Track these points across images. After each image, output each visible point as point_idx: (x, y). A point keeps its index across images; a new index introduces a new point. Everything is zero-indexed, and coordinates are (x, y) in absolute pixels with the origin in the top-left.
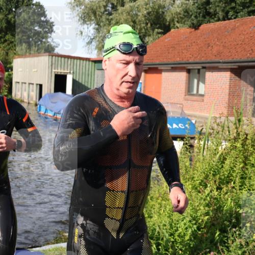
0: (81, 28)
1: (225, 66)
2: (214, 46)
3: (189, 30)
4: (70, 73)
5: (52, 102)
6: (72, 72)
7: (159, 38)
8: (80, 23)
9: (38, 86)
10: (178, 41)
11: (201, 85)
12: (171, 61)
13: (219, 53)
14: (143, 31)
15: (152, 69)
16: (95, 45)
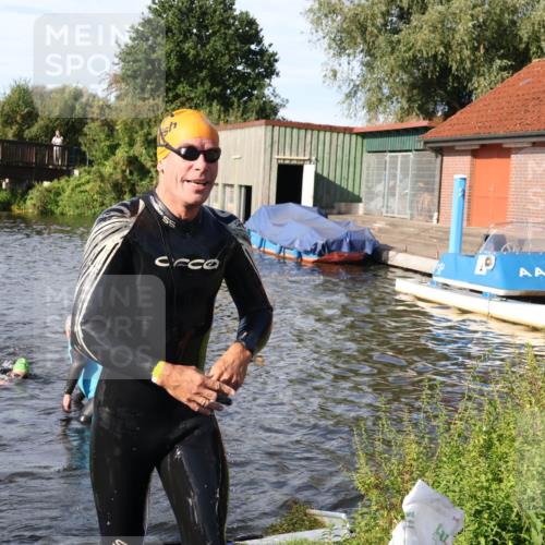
0: (334, 63)
4: (310, 160)
5: (275, 225)
6: (313, 158)
8: (332, 52)
9: (243, 189)
12: (530, 130)
14: (468, 65)
15: (488, 148)
16: (363, 99)
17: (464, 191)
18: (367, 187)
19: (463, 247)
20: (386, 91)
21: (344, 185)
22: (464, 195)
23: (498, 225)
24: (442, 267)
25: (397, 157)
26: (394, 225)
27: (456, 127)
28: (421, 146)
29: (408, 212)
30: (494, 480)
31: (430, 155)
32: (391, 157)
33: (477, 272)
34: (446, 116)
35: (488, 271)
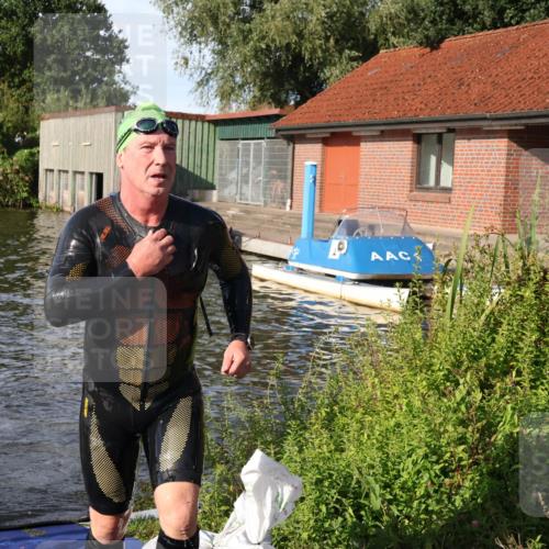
0: (185, 51)
1: (497, 126)
2: (472, 84)
3: (418, 51)
7: (353, 68)
8: (182, 40)
9: (94, 177)
10: (395, 75)
11: (446, 168)
12: (378, 118)
13: (484, 99)
14: (320, 54)
15: (338, 136)
16: (216, 87)
17: (315, 178)
18: (221, 175)
19: (315, 233)
20: (238, 79)
21: (197, 172)
22: (314, 182)
23: (350, 210)
24: (296, 251)
25: (249, 144)
26: (247, 212)
27: (307, 115)
28: (273, 134)
29: (262, 199)
30: (336, 450)
31: (282, 143)
32: (243, 145)
33: (331, 256)
34: (298, 104)
35: (341, 255)
